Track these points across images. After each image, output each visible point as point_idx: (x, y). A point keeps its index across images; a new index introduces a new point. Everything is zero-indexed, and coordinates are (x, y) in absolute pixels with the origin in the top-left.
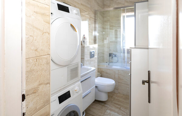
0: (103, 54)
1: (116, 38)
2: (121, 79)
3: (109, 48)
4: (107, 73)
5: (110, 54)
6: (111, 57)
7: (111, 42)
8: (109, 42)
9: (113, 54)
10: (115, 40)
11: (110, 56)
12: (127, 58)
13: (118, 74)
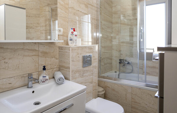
0: (111, 59)
1: (132, 36)
2: (136, 102)
3: (120, 51)
4: (113, 90)
5: (120, 60)
6: (122, 65)
7: (122, 42)
8: (119, 42)
9: (126, 60)
10: (130, 40)
11: (120, 63)
12: (147, 67)
13: (132, 94)
